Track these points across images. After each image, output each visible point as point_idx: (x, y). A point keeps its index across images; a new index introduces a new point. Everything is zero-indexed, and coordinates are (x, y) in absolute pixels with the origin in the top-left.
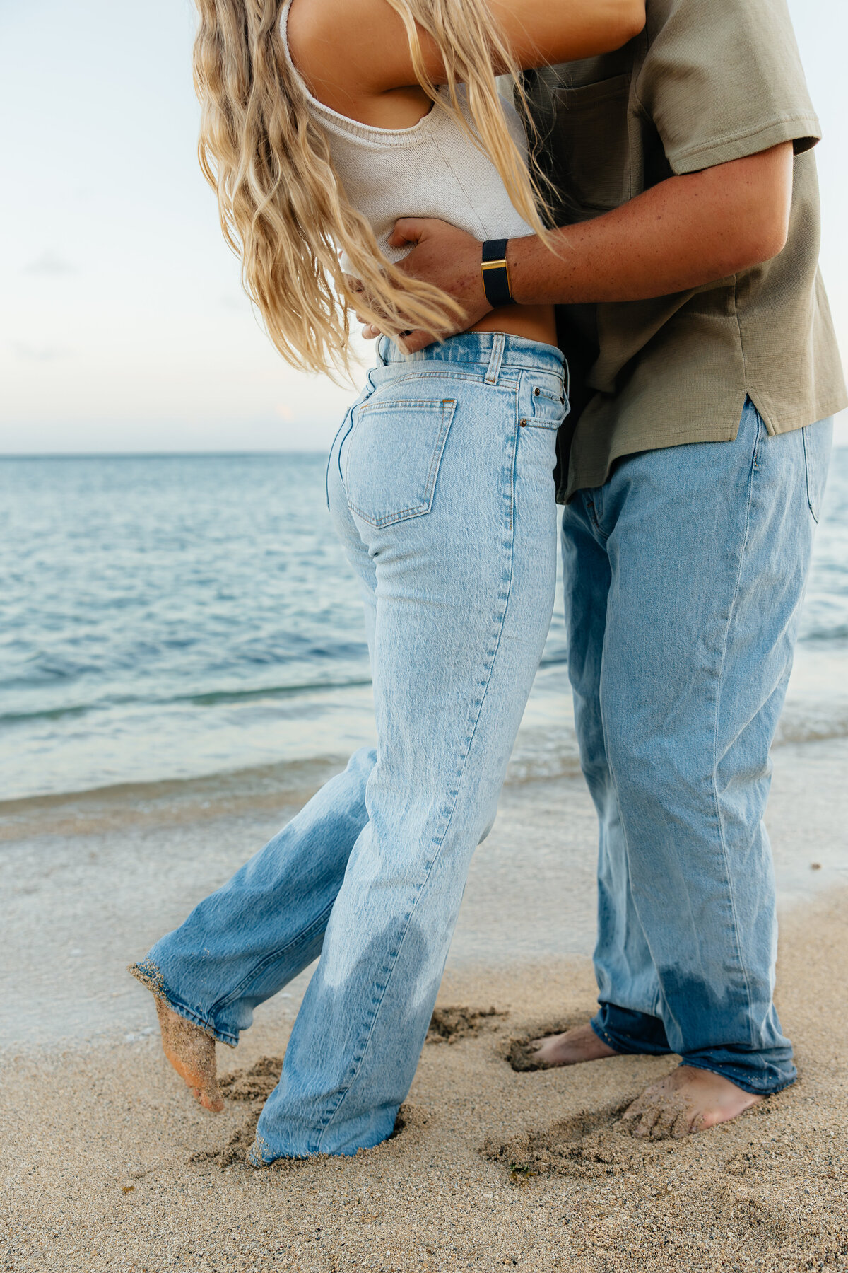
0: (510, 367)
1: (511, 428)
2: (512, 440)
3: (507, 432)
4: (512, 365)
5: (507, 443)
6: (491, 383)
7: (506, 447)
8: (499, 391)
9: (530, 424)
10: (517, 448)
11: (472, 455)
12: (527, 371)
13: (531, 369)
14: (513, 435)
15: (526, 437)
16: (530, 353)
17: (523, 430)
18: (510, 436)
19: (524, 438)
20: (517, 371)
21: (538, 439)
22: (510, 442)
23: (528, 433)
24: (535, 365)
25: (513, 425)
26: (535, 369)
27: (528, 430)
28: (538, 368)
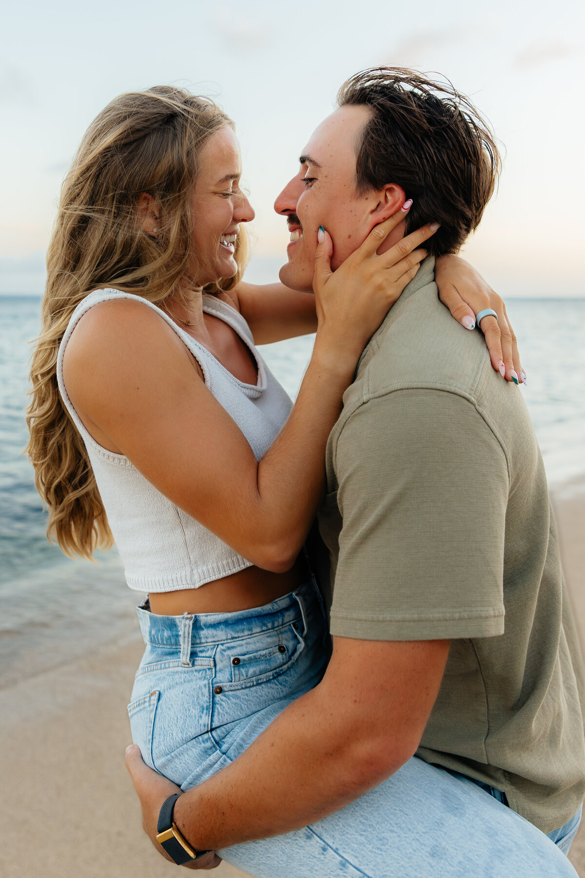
0: (205, 644)
1: (205, 699)
2: (207, 709)
3: (202, 703)
4: (207, 642)
5: (202, 713)
6: (187, 666)
7: (201, 717)
8: (196, 671)
9: (225, 689)
10: (212, 716)
11: (171, 736)
12: (222, 644)
13: (225, 642)
14: (208, 704)
15: (223, 703)
16: (222, 626)
17: (218, 697)
18: (205, 706)
19: (221, 705)
20: (212, 647)
21: (238, 701)
22: (205, 711)
23: (224, 698)
24: (230, 637)
25: (207, 694)
26: (229, 641)
27: (225, 696)
28: (232, 638)
